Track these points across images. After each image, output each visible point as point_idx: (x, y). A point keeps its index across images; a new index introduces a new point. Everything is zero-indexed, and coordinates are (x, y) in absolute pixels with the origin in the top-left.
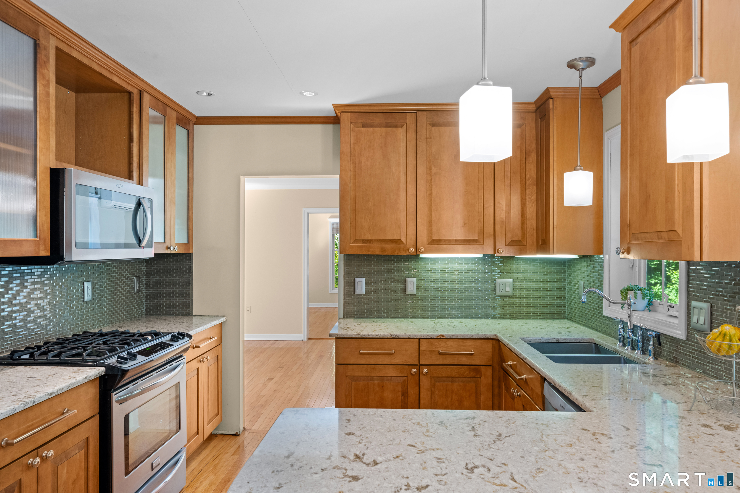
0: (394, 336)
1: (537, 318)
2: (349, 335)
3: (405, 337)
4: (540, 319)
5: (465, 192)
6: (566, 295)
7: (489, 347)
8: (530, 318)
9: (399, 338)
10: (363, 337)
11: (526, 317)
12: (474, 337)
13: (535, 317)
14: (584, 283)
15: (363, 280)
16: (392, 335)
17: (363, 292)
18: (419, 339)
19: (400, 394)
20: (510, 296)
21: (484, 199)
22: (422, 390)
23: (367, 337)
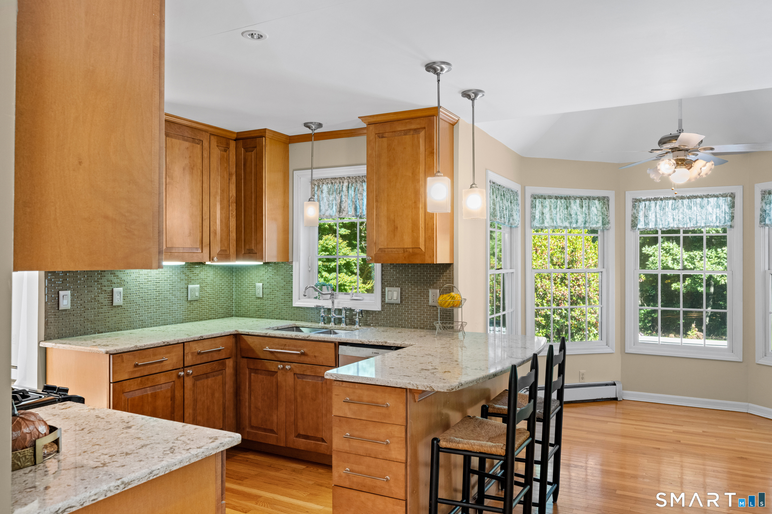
0: (166, 344)
1: (215, 318)
2: (128, 349)
3: (175, 343)
4: (218, 318)
5: (191, 203)
6: (234, 296)
7: (232, 340)
8: (211, 319)
9: (170, 345)
10: (140, 348)
11: (209, 318)
12: (223, 335)
13: (215, 317)
14: (263, 284)
15: (68, 293)
16: (164, 343)
17: (69, 307)
18: (183, 343)
19: (169, 399)
20: (197, 300)
21: (203, 211)
22: (186, 391)
23: (143, 348)
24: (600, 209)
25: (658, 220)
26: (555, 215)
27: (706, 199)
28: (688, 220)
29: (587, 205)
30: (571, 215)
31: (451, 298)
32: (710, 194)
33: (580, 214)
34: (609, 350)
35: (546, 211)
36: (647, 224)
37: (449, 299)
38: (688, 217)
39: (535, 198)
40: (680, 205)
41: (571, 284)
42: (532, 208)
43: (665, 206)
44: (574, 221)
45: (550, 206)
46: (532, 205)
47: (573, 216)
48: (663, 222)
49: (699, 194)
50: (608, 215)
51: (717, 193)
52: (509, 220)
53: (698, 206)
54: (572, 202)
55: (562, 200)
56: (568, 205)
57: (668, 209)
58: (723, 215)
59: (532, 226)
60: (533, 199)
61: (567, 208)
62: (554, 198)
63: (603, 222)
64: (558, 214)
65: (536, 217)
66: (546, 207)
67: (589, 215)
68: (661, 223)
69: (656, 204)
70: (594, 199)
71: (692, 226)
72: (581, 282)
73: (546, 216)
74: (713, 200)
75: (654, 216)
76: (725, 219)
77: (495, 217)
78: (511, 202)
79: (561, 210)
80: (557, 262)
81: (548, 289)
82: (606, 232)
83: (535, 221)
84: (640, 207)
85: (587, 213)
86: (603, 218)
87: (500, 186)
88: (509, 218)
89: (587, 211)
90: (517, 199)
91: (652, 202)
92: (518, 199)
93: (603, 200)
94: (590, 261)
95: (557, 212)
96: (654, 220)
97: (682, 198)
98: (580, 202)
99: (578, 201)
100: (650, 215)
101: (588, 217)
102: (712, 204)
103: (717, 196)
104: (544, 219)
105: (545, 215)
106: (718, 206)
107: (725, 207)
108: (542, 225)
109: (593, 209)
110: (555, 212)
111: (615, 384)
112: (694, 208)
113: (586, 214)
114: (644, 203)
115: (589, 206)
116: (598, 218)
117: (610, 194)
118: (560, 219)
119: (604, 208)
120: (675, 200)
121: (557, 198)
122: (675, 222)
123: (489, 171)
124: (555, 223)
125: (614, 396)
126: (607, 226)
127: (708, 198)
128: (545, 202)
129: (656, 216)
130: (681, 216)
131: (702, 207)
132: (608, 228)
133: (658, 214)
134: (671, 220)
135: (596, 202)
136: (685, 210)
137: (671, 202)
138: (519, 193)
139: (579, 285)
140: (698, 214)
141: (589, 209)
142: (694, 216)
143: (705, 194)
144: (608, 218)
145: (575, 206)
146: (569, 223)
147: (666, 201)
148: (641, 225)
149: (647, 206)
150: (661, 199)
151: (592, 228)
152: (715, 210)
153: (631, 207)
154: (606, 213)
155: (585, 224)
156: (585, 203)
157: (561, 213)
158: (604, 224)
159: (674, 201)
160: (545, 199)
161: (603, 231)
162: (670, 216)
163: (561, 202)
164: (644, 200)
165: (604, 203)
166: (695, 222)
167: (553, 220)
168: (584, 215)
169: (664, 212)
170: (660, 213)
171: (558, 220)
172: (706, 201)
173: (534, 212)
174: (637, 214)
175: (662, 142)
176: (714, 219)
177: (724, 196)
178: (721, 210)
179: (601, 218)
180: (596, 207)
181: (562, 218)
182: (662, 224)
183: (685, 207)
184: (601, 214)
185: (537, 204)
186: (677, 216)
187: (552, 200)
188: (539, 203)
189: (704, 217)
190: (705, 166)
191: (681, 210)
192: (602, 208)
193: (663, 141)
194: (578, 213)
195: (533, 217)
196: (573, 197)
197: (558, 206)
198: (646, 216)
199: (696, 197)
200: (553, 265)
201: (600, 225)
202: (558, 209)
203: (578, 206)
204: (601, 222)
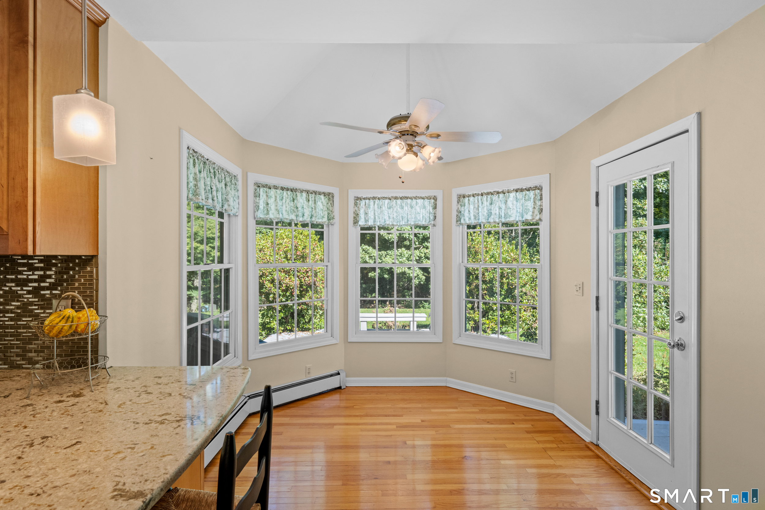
24: (325, 204)
25: (376, 217)
26: (281, 207)
27: (415, 200)
28: (401, 218)
29: (313, 199)
30: (297, 208)
31: (64, 320)
32: (418, 196)
33: (306, 208)
34: (333, 341)
35: (271, 201)
36: (366, 221)
37: (60, 321)
38: (400, 215)
39: (259, 187)
40: (394, 205)
41: (302, 276)
42: (256, 196)
43: (382, 205)
44: (300, 214)
45: (276, 197)
46: (255, 193)
47: (300, 209)
48: (381, 219)
49: (410, 196)
50: (333, 210)
51: (423, 196)
52: (222, 206)
53: (409, 206)
54: (299, 194)
55: (288, 192)
56: (294, 197)
57: (385, 208)
58: (428, 215)
59: (256, 216)
60: (257, 188)
61: (293, 200)
62: (280, 189)
63: (328, 217)
64: (284, 206)
65: (260, 207)
66: (271, 197)
67: (315, 209)
68: (378, 221)
69: (374, 202)
70: (320, 194)
71: (404, 224)
72: (309, 274)
73: (271, 207)
74: (420, 201)
75: (373, 212)
76: (430, 218)
77: (197, 197)
78: (226, 185)
79: (287, 202)
80: (290, 258)
81: (283, 280)
82: (330, 226)
83: (259, 211)
84: (361, 205)
85: (314, 208)
86: (329, 214)
87: (208, 160)
88: (222, 203)
89: (313, 205)
90: (235, 183)
91: (371, 200)
92: (237, 184)
93: (328, 196)
94: (317, 256)
95: (283, 203)
96: (373, 217)
97: (396, 198)
98: (306, 195)
99: (304, 194)
100: (370, 213)
101: (314, 211)
102: (420, 205)
103: (423, 198)
104: (269, 210)
105: (269, 206)
106: (424, 207)
107: (430, 208)
108: (267, 216)
109: (319, 204)
110: (281, 204)
111: (339, 374)
112: (406, 208)
113: (312, 208)
114: (364, 201)
115: (315, 200)
116: (324, 213)
117: (335, 191)
118: (286, 211)
119: (330, 204)
120: (390, 199)
121: (283, 189)
122: (390, 220)
123: (184, 131)
124: (281, 215)
125: (339, 386)
126: (332, 221)
127: (417, 199)
128: (270, 192)
129: (374, 214)
130: (395, 214)
131: (412, 207)
132: (332, 223)
133: (376, 212)
134: (387, 218)
135: (322, 197)
136: (399, 209)
137: (387, 201)
138: (240, 177)
139: (308, 277)
140: (409, 213)
141: (315, 203)
142: (405, 215)
143: (414, 196)
144: (333, 214)
145: (301, 199)
146: (295, 216)
147: (383, 201)
148: (362, 223)
149: (367, 204)
150: (379, 199)
151: (318, 223)
152: (422, 210)
153: (354, 204)
154: (331, 208)
155: (311, 218)
156: (312, 197)
157: (287, 205)
158: (329, 219)
159: (389, 201)
160: (270, 189)
161: (328, 225)
162: (386, 214)
163: (287, 194)
164: (364, 199)
165: (329, 199)
166: (406, 220)
167: (278, 212)
168: (310, 210)
169: (381, 210)
170: (378, 211)
171: (284, 212)
172: (415, 202)
173: (258, 201)
174: (358, 212)
175: (391, 124)
176: (421, 218)
177: (429, 198)
178: (426, 211)
179: (326, 213)
180: (322, 201)
181: (288, 210)
182: (380, 222)
183: (398, 206)
184: (326, 209)
185: (261, 193)
186: (392, 215)
187: (278, 190)
188: (263, 192)
189: (413, 216)
190: (433, 151)
191: (395, 210)
192: (327, 204)
193: (392, 122)
194: (304, 207)
195: (257, 208)
196: (300, 190)
197: (284, 198)
198: (366, 214)
199: (407, 198)
200: (287, 260)
201: (325, 220)
202: (284, 201)
203: (305, 199)
204: (326, 216)
